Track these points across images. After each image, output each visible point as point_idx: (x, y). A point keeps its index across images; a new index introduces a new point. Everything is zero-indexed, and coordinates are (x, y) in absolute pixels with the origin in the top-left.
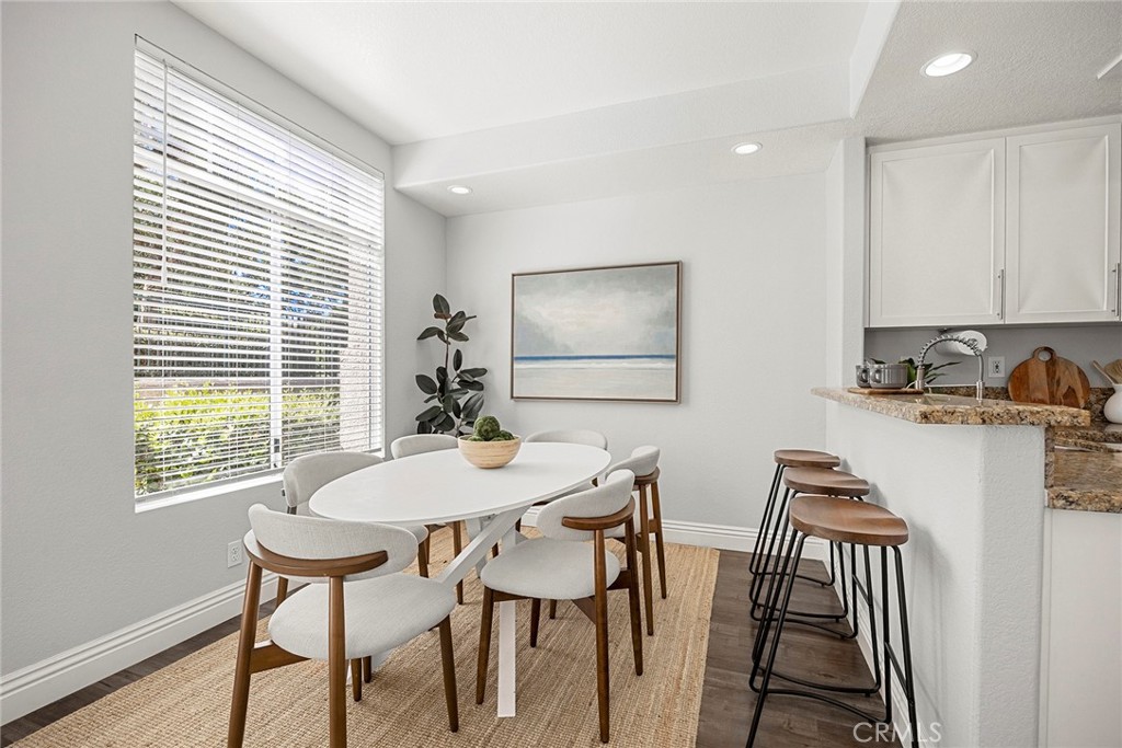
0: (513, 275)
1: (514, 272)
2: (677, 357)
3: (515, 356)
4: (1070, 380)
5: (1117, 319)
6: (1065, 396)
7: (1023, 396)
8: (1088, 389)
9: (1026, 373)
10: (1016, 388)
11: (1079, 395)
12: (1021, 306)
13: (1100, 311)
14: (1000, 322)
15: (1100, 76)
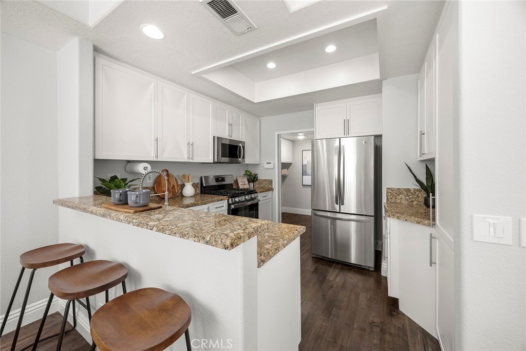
4: (173, 182)
5: (188, 161)
6: (172, 188)
7: (160, 189)
8: (178, 185)
9: (160, 180)
10: (157, 187)
11: (176, 187)
12: (163, 154)
13: (184, 158)
14: (156, 160)
15: (193, 73)
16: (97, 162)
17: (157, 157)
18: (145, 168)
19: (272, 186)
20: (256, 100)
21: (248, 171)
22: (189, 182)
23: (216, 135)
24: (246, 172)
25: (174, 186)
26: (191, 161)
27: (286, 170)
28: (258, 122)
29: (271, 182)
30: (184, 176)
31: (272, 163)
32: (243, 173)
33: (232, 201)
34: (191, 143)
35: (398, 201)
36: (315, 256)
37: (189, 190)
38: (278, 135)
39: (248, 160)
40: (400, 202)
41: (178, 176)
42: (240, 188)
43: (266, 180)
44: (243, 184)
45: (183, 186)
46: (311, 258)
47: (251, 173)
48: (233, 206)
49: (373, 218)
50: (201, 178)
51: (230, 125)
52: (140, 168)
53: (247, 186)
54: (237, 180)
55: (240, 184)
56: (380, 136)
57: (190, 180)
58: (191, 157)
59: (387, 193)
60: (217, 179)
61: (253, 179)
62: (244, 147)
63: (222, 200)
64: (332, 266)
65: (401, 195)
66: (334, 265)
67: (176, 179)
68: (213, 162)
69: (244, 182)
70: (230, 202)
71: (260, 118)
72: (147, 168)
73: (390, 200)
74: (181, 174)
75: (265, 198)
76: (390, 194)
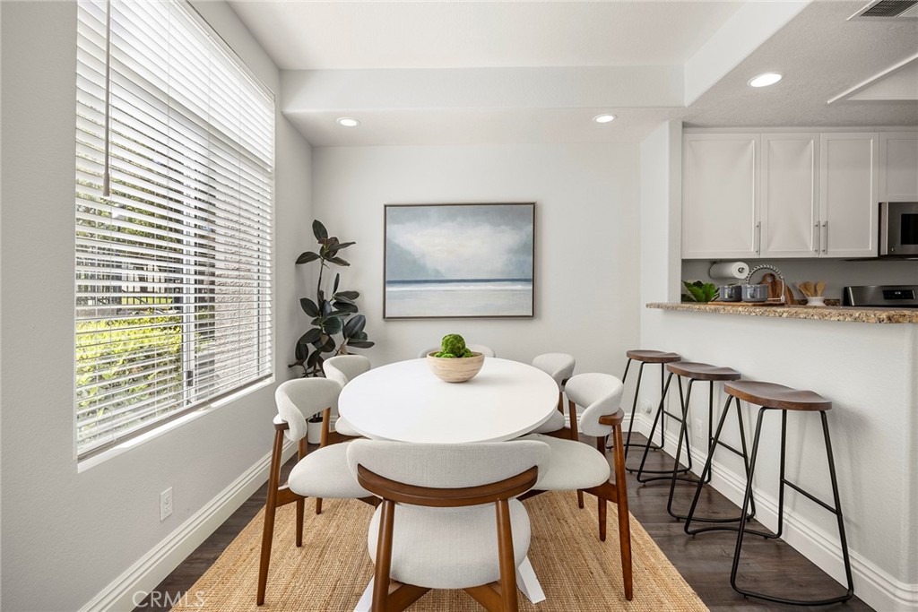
0: (385, 206)
1: (386, 203)
2: (533, 281)
3: (387, 279)
5: (817, 256)
12: (768, 247)
13: (809, 251)
14: (757, 257)
15: (829, 102)
16: (685, 262)
17: (758, 252)
18: (741, 271)
22: (816, 296)
23: (886, 200)
26: (823, 256)
30: (806, 286)
34: (822, 224)
41: (794, 286)
50: (846, 291)
52: (733, 270)
57: (819, 292)
58: (822, 249)
60: (890, 292)
67: (789, 290)
68: (877, 256)
72: (743, 269)
74: (799, 282)
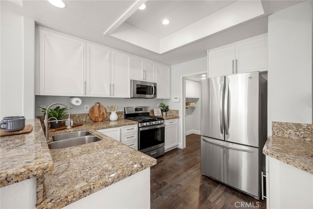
4: (103, 111)
5: (110, 97)
6: (102, 115)
7: (93, 116)
8: (107, 113)
9: (94, 109)
10: (91, 114)
11: (105, 114)
12: (90, 92)
13: (107, 95)
14: (85, 96)
15: (104, 34)
17: (85, 94)
19: (178, 115)
20: (161, 52)
21: (162, 104)
22: (114, 111)
23: (132, 79)
24: (161, 105)
25: (103, 113)
26: (112, 97)
27: (195, 103)
28: (169, 70)
29: (177, 112)
30: (112, 107)
31: (178, 98)
32: (158, 105)
33: (142, 125)
34: (112, 85)
35: (287, 136)
36: (204, 174)
37: (114, 116)
38: (183, 78)
39: (159, 96)
40: (289, 138)
41: (107, 107)
42: (155, 115)
43: (174, 110)
44: (158, 113)
45: (110, 113)
46: (201, 175)
47: (164, 105)
48: (141, 129)
49: (258, 149)
50: (125, 108)
51: (145, 72)
52: (74, 101)
53: (160, 114)
54: (153, 110)
55: (155, 113)
56: (266, 73)
58: (112, 94)
59: (273, 126)
60: (136, 109)
61: (165, 109)
62: (155, 87)
63: (132, 124)
64: (217, 186)
65: (289, 130)
66: (219, 186)
67: (105, 109)
68: (130, 97)
69: (158, 111)
70: (140, 126)
71: (171, 66)
72: (78, 101)
73: (276, 134)
74: (109, 106)
75: (171, 123)
76: (276, 128)
